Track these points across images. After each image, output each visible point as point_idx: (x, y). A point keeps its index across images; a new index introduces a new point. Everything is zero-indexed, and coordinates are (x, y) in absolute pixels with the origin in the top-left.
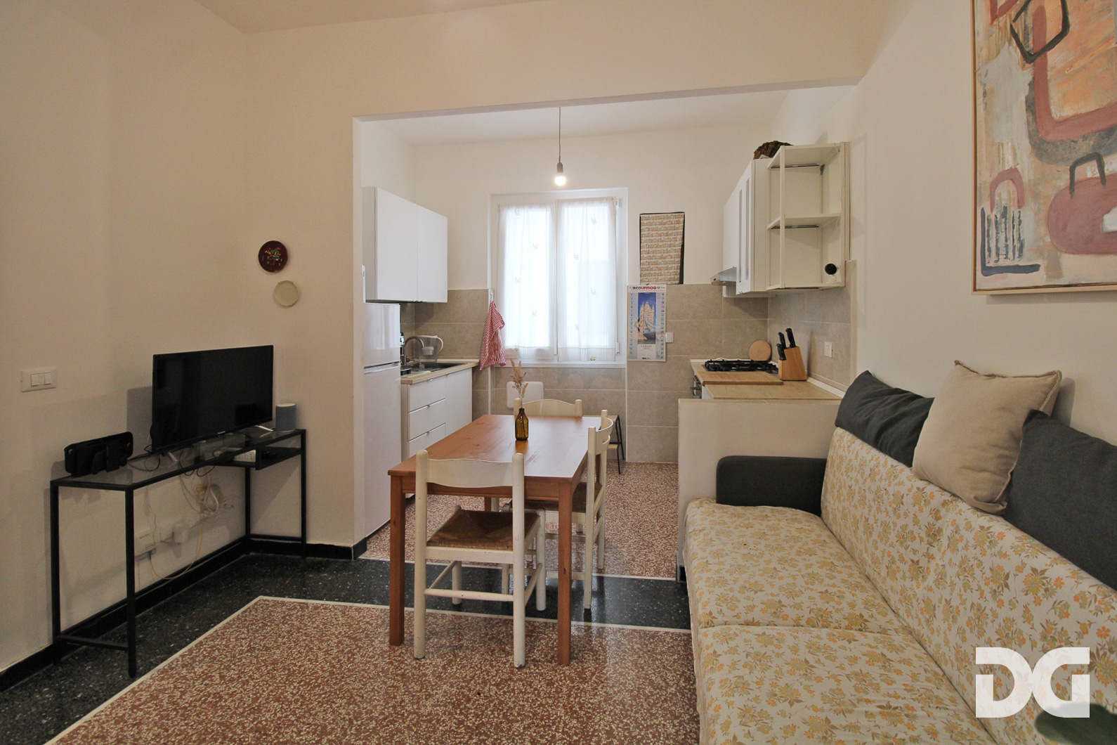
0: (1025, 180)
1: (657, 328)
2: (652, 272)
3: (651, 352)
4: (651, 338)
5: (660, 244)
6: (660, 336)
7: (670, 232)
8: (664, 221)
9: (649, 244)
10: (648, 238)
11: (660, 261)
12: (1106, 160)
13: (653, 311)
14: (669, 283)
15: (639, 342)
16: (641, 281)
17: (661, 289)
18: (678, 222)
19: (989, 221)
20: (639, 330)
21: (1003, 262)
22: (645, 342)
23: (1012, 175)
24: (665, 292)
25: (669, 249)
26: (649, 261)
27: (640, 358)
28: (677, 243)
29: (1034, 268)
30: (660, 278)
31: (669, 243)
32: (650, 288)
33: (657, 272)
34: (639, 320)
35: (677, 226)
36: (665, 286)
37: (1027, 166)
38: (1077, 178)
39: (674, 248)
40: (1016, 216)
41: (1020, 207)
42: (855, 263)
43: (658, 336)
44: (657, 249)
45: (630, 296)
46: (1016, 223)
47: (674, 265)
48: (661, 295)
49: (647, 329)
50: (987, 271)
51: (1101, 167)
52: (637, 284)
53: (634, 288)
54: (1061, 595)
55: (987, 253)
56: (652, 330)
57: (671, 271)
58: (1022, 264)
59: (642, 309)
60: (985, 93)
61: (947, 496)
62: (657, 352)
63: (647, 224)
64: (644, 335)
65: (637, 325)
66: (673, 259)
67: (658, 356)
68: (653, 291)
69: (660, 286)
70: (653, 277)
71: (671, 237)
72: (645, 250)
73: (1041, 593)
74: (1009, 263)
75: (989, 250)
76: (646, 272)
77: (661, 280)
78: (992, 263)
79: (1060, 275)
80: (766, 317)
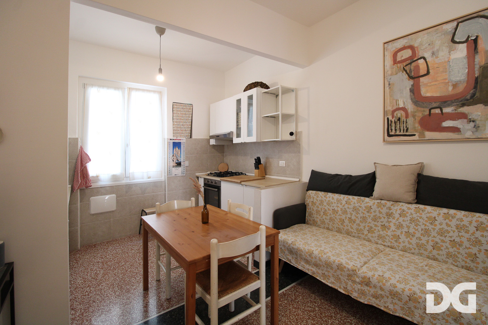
0: (409, 111)
1: (182, 160)
2: (178, 132)
3: (179, 171)
4: (179, 164)
5: (182, 118)
6: (183, 163)
7: (187, 113)
8: (184, 107)
9: (177, 118)
10: (176, 115)
11: (182, 126)
12: (443, 109)
13: (180, 151)
14: (186, 137)
15: (173, 167)
16: (173, 136)
17: (183, 140)
18: (190, 109)
19: (391, 121)
20: (173, 161)
21: (398, 133)
22: (176, 166)
23: (404, 109)
24: (185, 142)
25: (186, 121)
26: (177, 126)
27: (173, 175)
28: (190, 118)
29: (414, 135)
30: (182, 135)
31: (186, 118)
32: (178, 140)
33: (181, 132)
34: (173, 156)
35: (189, 110)
36: (185, 139)
37: (410, 107)
38: (432, 112)
39: (188, 121)
40: (405, 120)
41: (406, 118)
42: (301, 132)
43: (182, 163)
44: (181, 121)
45: (168, 143)
46: (405, 123)
47: (188, 129)
48: (183, 144)
49: (177, 160)
50: (389, 135)
51: (441, 110)
52: (172, 138)
53: (170, 139)
55: (390, 131)
56: (179, 161)
57: (187, 132)
58: (407, 134)
59: (175, 150)
60: (389, 84)
62: (182, 171)
63: (176, 108)
64: (176, 163)
65: (172, 158)
66: (188, 126)
67: (182, 173)
68: (179, 141)
69: (183, 139)
70: (179, 134)
71: (187, 116)
72: (175, 120)
73: (450, 218)
74: (401, 133)
75: (392, 130)
76: (176, 132)
77: (183, 136)
78: (393, 133)
79: (424, 137)
80: (224, 153)
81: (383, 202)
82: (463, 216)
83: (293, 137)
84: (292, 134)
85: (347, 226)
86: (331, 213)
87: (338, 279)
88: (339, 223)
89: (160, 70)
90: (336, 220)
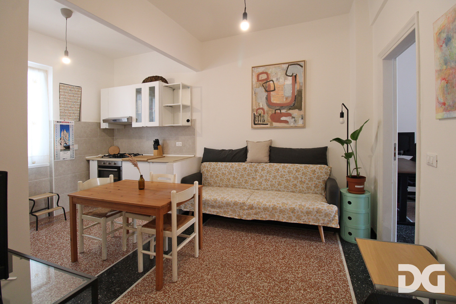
0: (265, 110)
1: (70, 143)
2: (66, 114)
3: (67, 155)
4: (67, 148)
5: (70, 100)
6: (72, 146)
7: (75, 95)
8: (72, 89)
9: (65, 100)
10: (64, 96)
11: (70, 109)
12: (281, 110)
13: (68, 134)
14: (75, 120)
15: (61, 150)
16: (60, 119)
17: (72, 123)
18: (78, 91)
19: (256, 116)
20: (61, 144)
21: (259, 123)
22: (64, 150)
23: (262, 109)
24: (74, 125)
25: (74, 104)
26: (65, 108)
27: (61, 159)
28: (78, 101)
29: (268, 124)
30: (70, 117)
31: (74, 101)
32: (66, 122)
33: (69, 114)
34: (61, 139)
35: (78, 93)
36: (74, 122)
37: (266, 108)
38: (276, 112)
39: (77, 103)
40: (263, 116)
41: (264, 114)
43: (71, 147)
44: (69, 103)
45: (55, 126)
46: (263, 117)
47: (77, 112)
48: (72, 126)
49: (66, 143)
50: (255, 124)
51: (280, 111)
52: (59, 120)
53: (57, 122)
54: (288, 167)
55: (255, 121)
56: (68, 144)
57: (76, 115)
58: (264, 123)
59: (62, 133)
60: (255, 93)
61: (257, 164)
62: (71, 155)
63: (63, 89)
64: (64, 147)
65: (60, 142)
66: (77, 109)
67: (71, 157)
68: (67, 124)
69: (71, 121)
70: (67, 117)
71: (76, 98)
72: (63, 102)
73: (285, 168)
74: (261, 123)
75: (256, 121)
76: (63, 114)
77: (71, 119)
78: (256, 123)
79: (273, 126)
80: (114, 136)
81: (253, 164)
82: (291, 166)
83: (189, 124)
84: (188, 121)
85: (232, 182)
86: (221, 176)
87: (234, 211)
88: (226, 181)
89: (66, 53)
90: (224, 180)
